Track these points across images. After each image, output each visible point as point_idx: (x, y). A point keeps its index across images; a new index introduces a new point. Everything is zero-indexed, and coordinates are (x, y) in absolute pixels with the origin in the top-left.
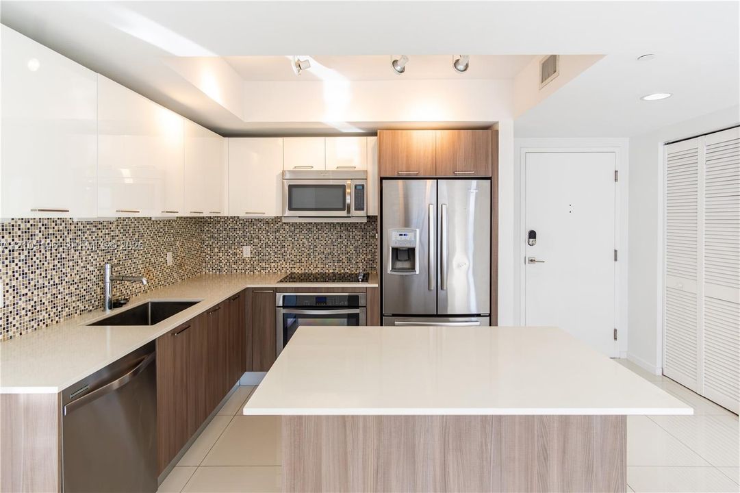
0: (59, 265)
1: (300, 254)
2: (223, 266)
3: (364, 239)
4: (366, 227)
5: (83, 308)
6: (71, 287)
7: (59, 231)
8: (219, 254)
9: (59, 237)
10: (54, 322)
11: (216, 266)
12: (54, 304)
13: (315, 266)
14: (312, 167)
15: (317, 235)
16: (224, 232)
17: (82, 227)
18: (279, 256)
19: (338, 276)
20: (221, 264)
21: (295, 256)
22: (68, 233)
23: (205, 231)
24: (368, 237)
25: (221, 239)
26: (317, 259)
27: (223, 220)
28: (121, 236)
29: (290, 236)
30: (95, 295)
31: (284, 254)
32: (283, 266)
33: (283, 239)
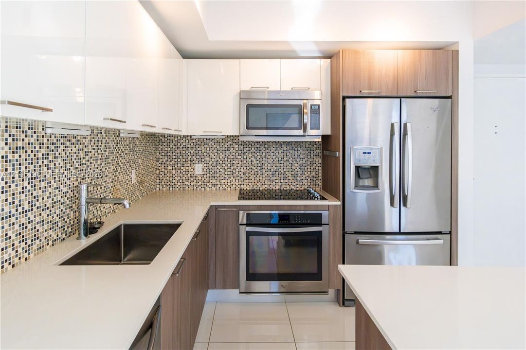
0: (29, 187)
1: (249, 171)
2: (176, 183)
3: (309, 157)
4: (310, 146)
5: (55, 237)
6: (43, 213)
7: (29, 144)
8: (172, 171)
9: (29, 152)
10: (23, 260)
11: (169, 183)
12: (23, 237)
13: (263, 183)
14: (268, 88)
15: (264, 154)
16: (177, 151)
17: (55, 141)
18: (229, 173)
19: (283, 193)
20: (174, 181)
21: (244, 174)
22: (40, 148)
23: (160, 149)
24: (312, 155)
25: (174, 157)
26: (264, 176)
27: (176, 139)
28: (93, 152)
29: (239, 155)
30: (68, 220)
31: (234, 171)
32: (232, 183)
33: (232, 157)
